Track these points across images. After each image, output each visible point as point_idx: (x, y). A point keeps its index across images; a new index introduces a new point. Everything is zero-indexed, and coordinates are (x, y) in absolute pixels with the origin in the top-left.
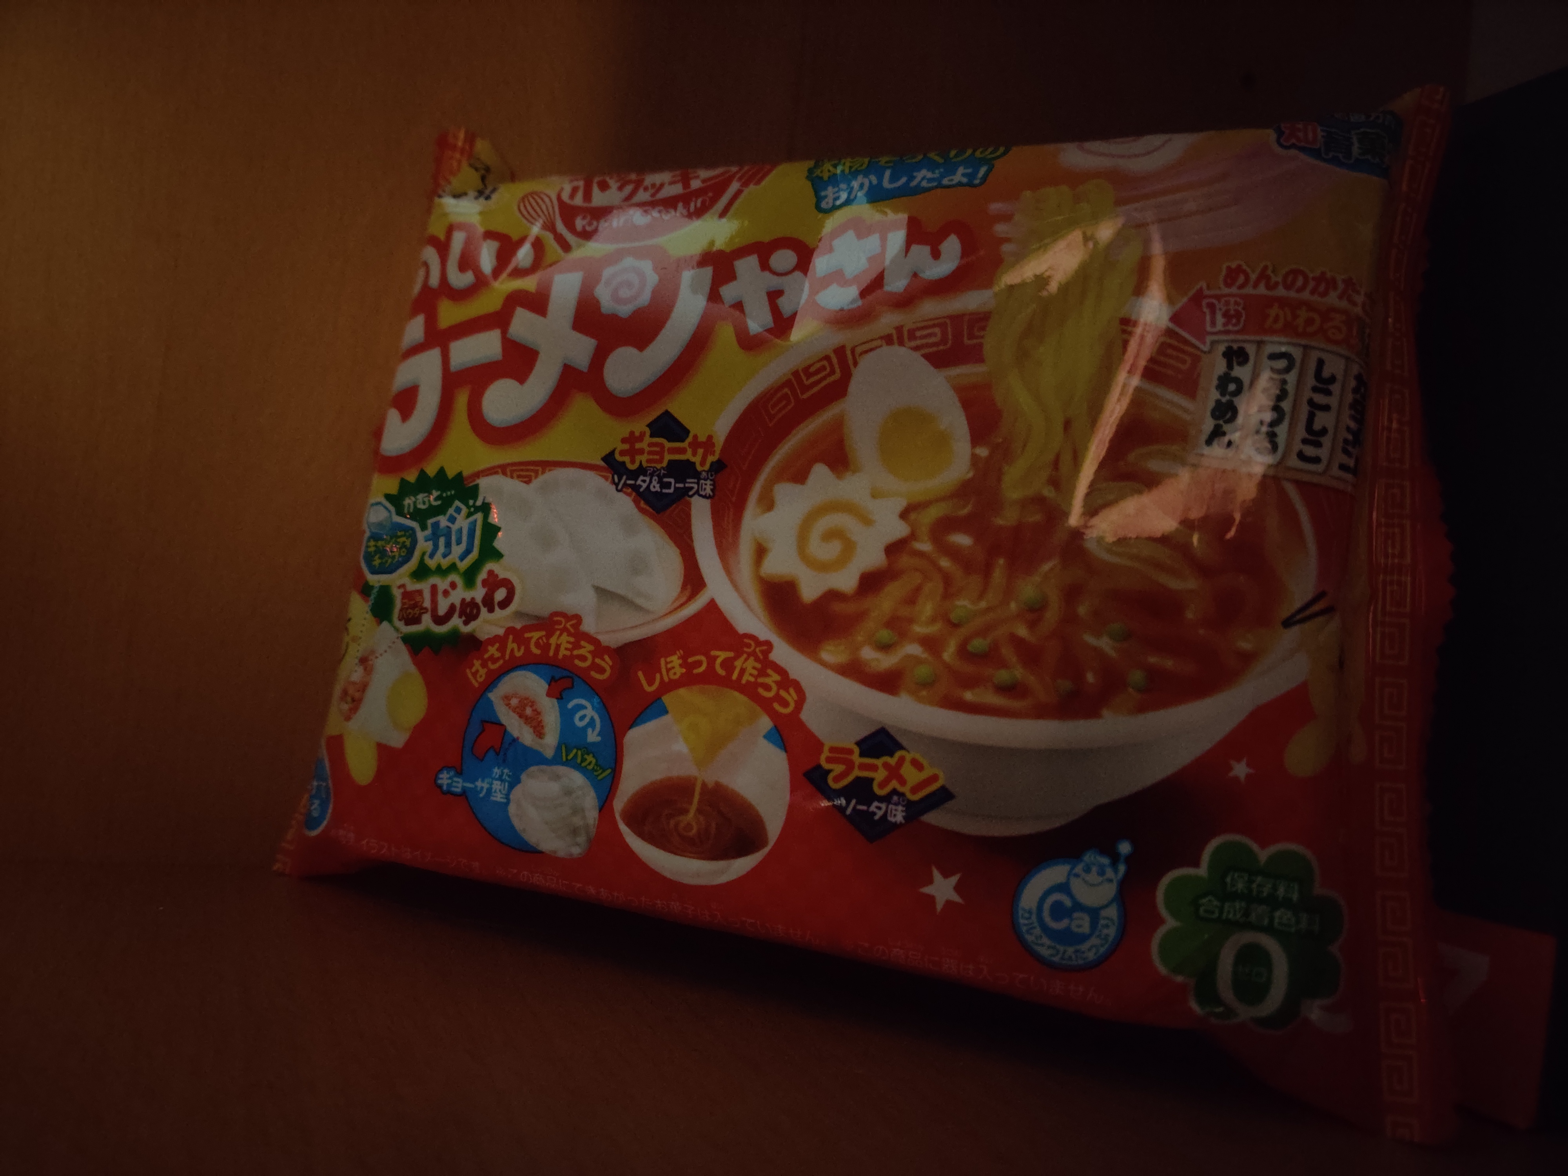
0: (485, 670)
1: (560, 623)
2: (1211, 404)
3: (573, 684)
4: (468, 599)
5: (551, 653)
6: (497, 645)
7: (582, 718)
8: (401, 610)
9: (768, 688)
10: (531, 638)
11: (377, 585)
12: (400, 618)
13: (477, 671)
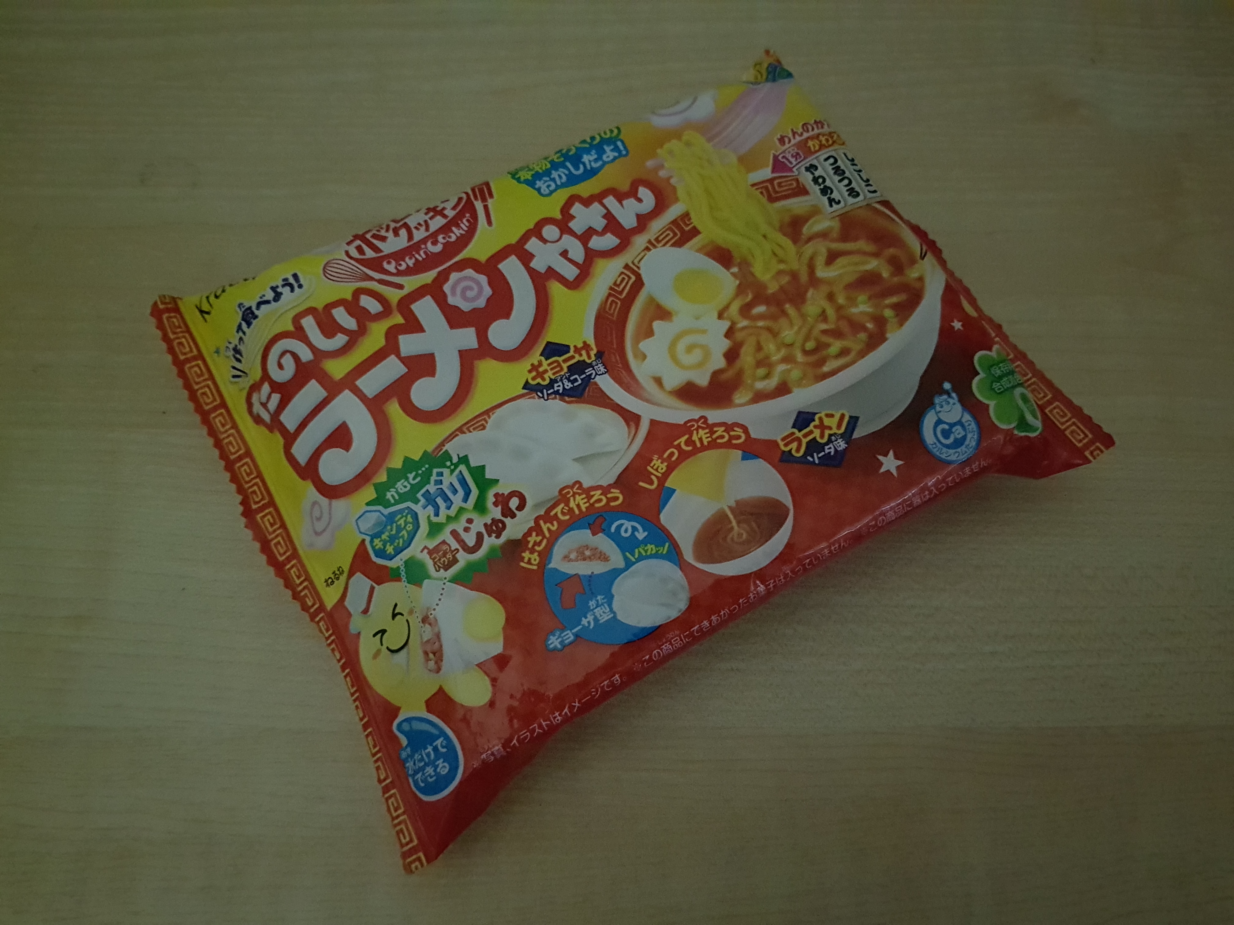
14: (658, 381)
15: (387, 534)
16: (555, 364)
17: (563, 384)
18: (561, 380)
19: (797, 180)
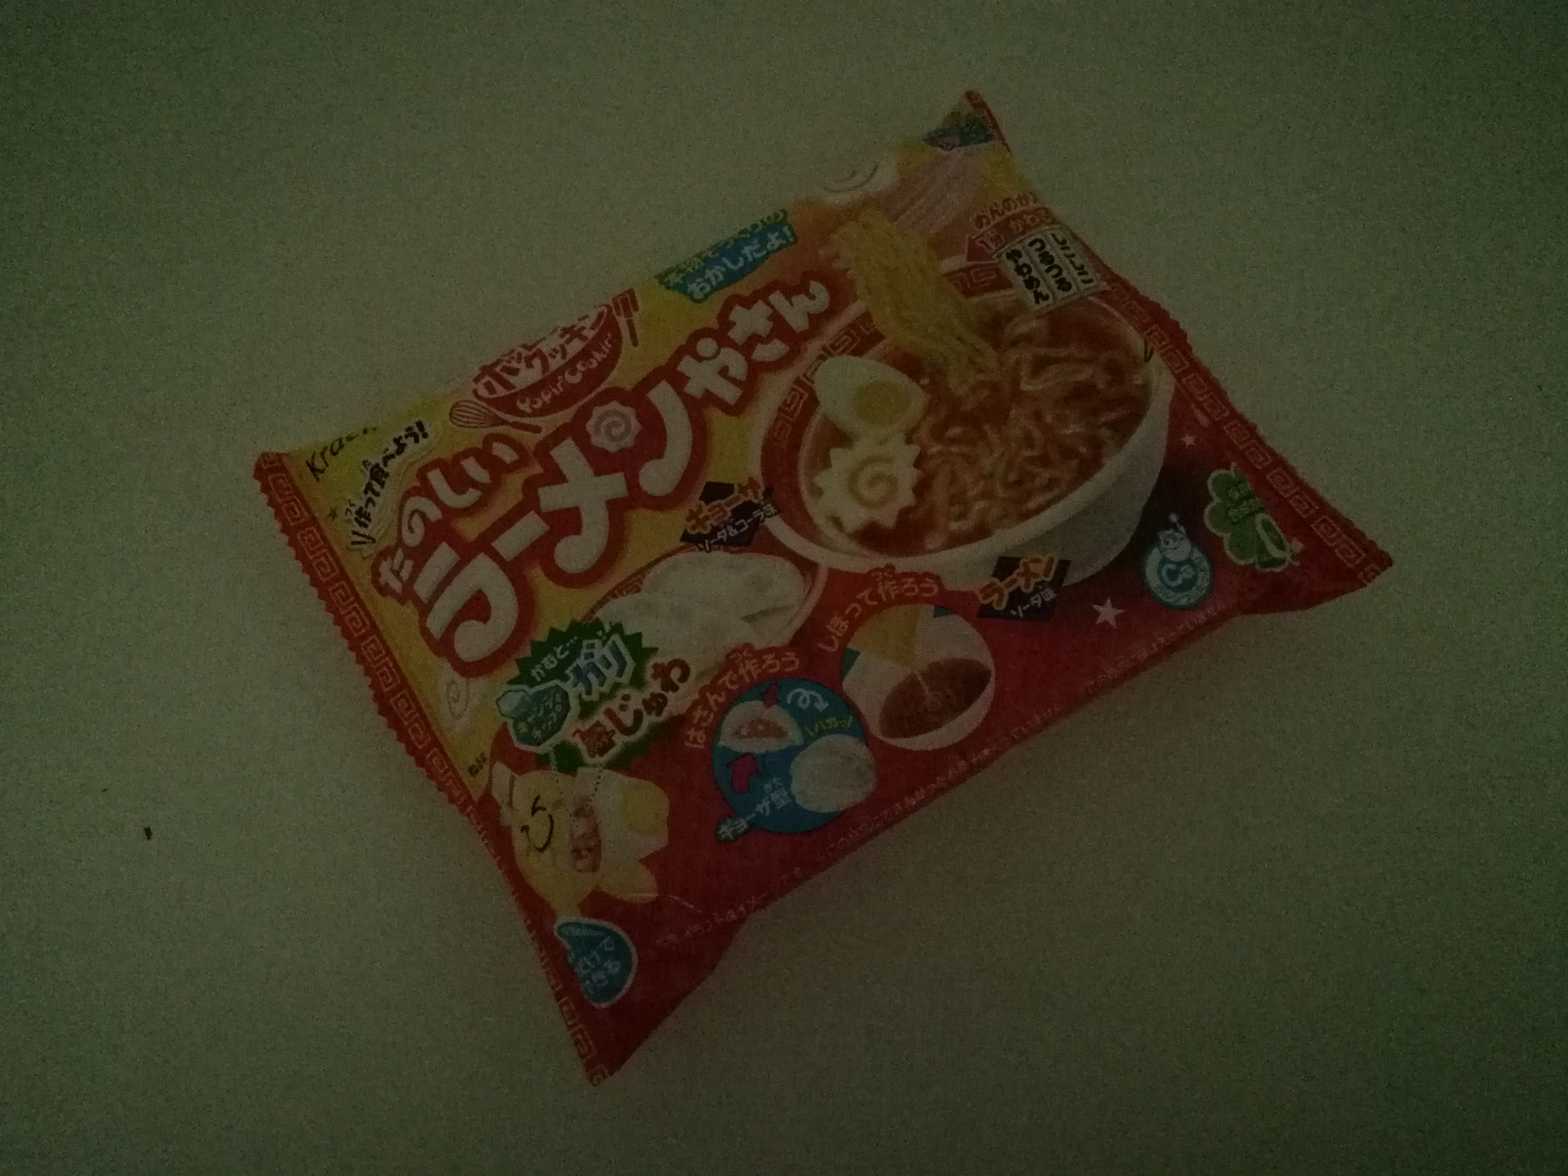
0: (702, 731)
1: (737, 657)
2: (1022, 284)
3: (779, 686)
4: (648, 697)
5: (747, 681)
6: (699, 707)
7: (804, 700)
8: (589, 749)
9: (911, 589)
10: (724, 682)
11: (551, 749)
12: (593, 755)
13: (695, 737)
14: (837, 522)
15: (533, 716)
16: (717, 509)
17: (728, 532)
18: (725, 527)
19: (998, 271)
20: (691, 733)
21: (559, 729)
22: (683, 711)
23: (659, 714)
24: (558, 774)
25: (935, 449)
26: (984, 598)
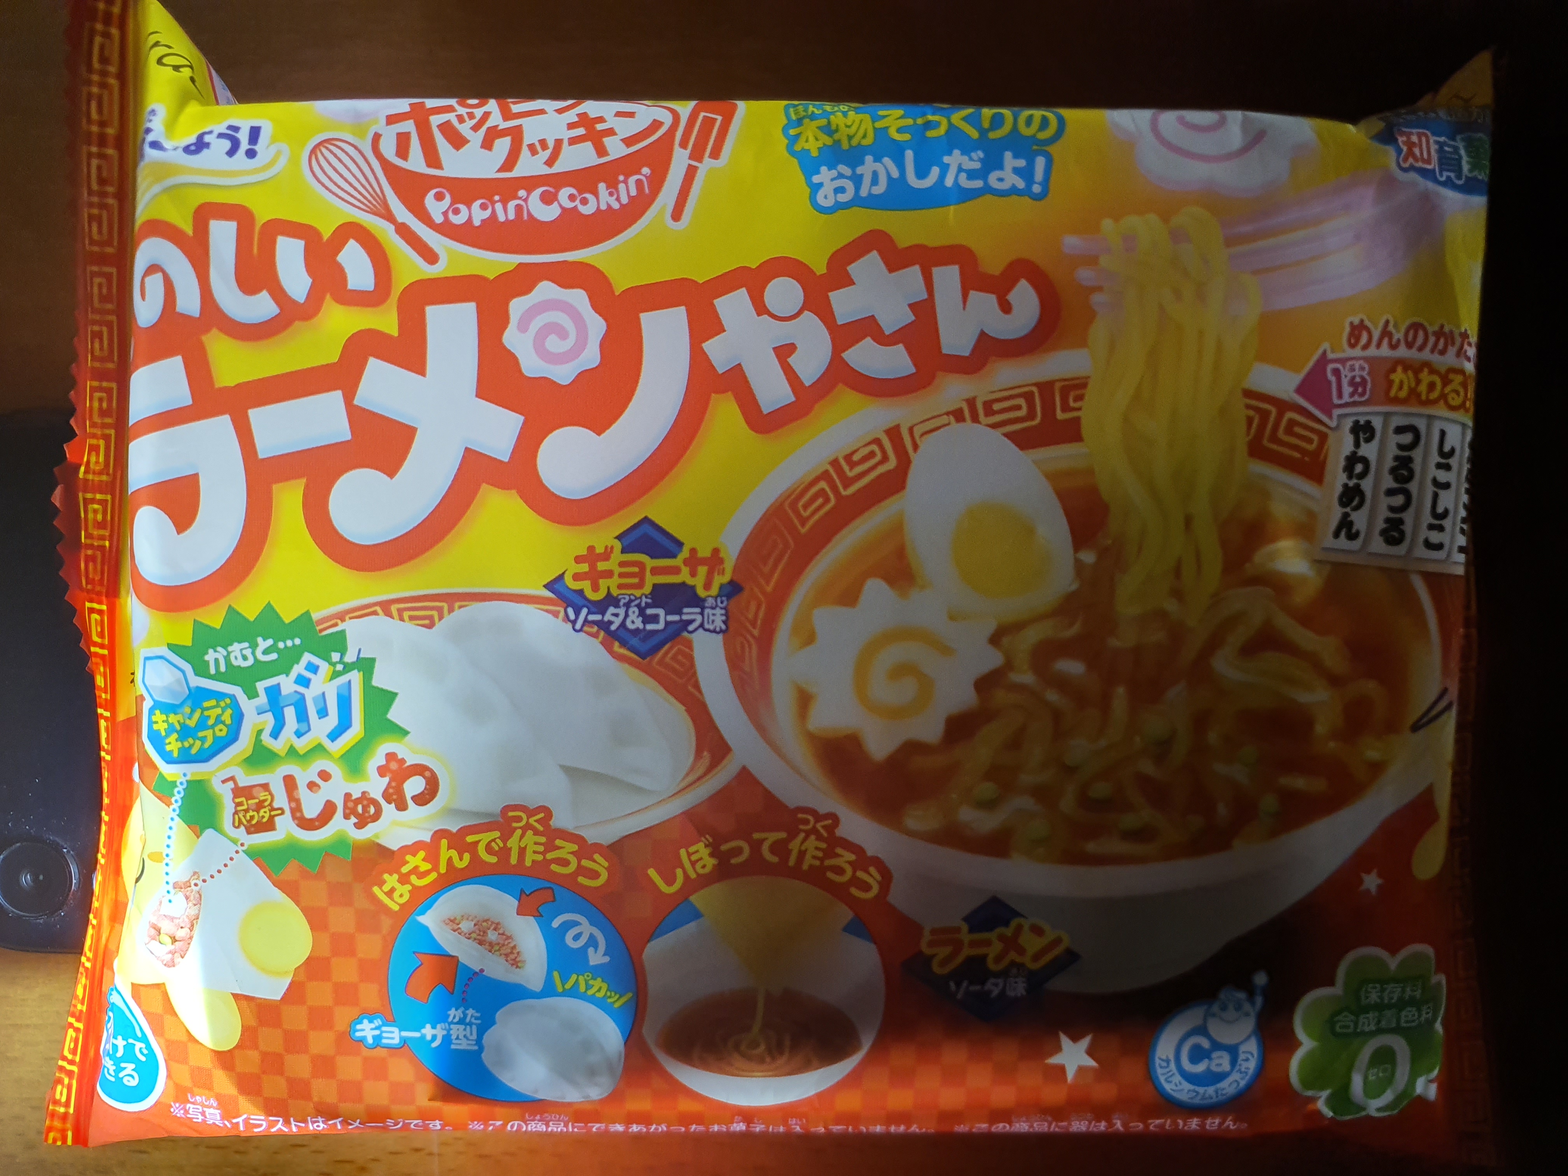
0: (408, 887)
1: (519, 819)
2: (1339, 489)
3: (554, 897)
4: (356, 795)
5: (514, 860)
6: (422, 854)
7: (576, 938)
8: (236, 813)
9: (840, 871)
10: (478, 842)
11: (184, 780)
12: (237, 824)
13: (393, 890)
20: (391, 880)
21: (206, 760)
22: (394, 845)
23: (359, 826)
24: (177, 819)
25: (1025, 677)
26: (931, 944)
